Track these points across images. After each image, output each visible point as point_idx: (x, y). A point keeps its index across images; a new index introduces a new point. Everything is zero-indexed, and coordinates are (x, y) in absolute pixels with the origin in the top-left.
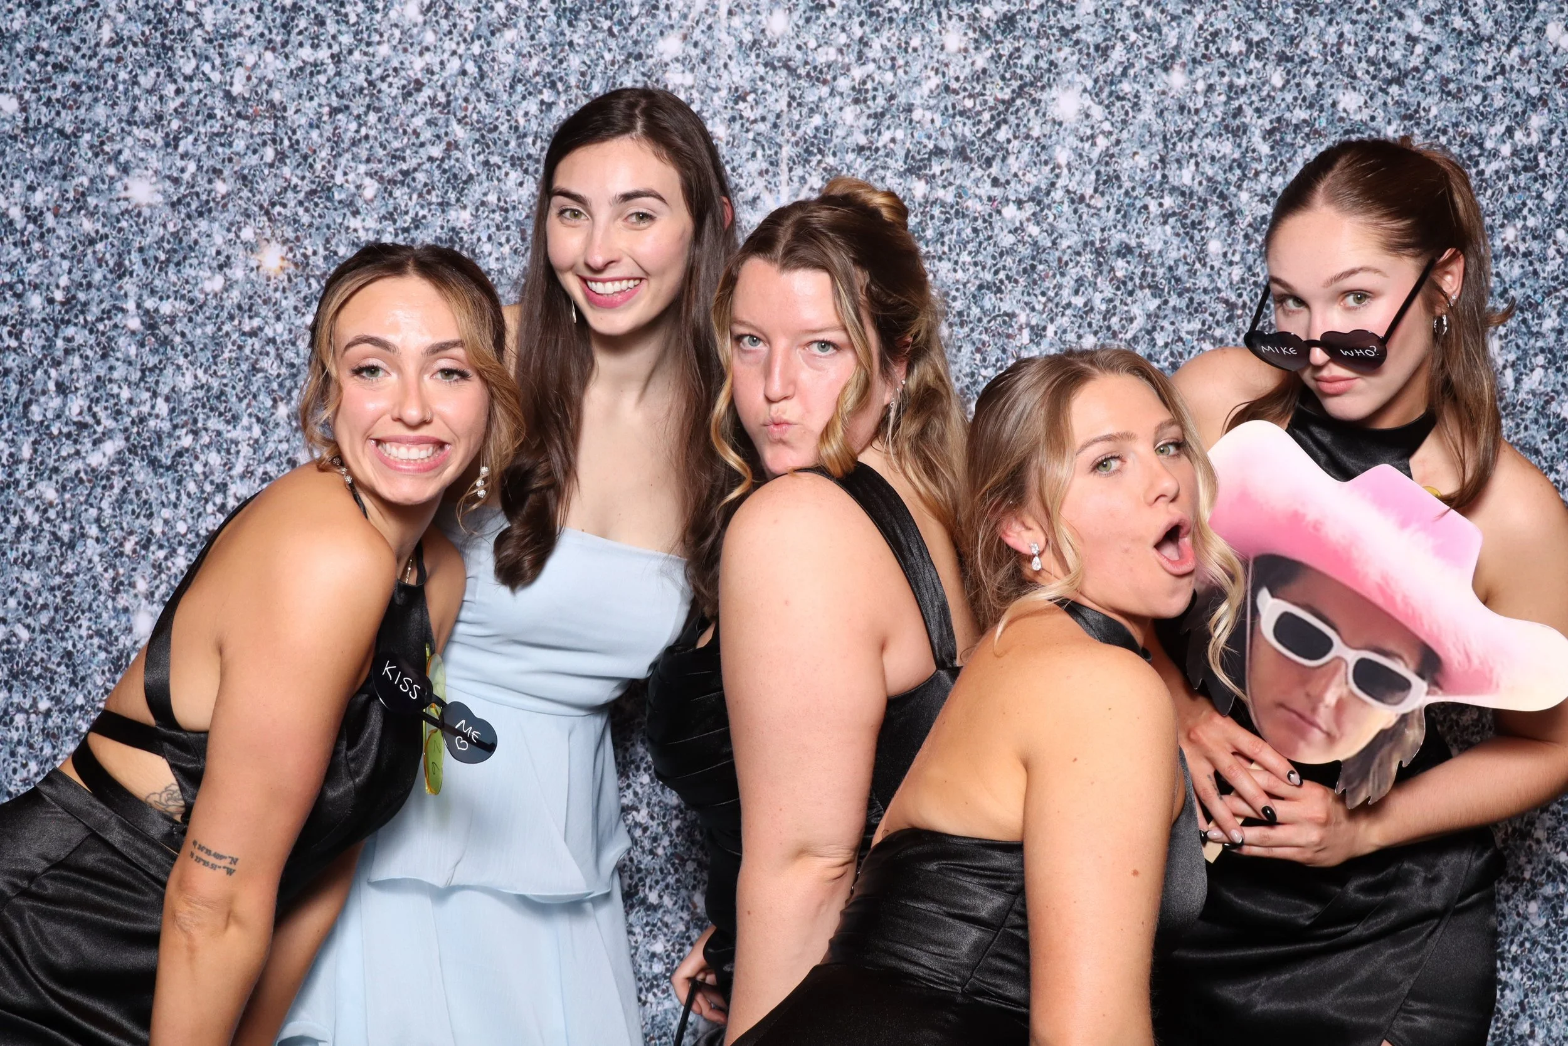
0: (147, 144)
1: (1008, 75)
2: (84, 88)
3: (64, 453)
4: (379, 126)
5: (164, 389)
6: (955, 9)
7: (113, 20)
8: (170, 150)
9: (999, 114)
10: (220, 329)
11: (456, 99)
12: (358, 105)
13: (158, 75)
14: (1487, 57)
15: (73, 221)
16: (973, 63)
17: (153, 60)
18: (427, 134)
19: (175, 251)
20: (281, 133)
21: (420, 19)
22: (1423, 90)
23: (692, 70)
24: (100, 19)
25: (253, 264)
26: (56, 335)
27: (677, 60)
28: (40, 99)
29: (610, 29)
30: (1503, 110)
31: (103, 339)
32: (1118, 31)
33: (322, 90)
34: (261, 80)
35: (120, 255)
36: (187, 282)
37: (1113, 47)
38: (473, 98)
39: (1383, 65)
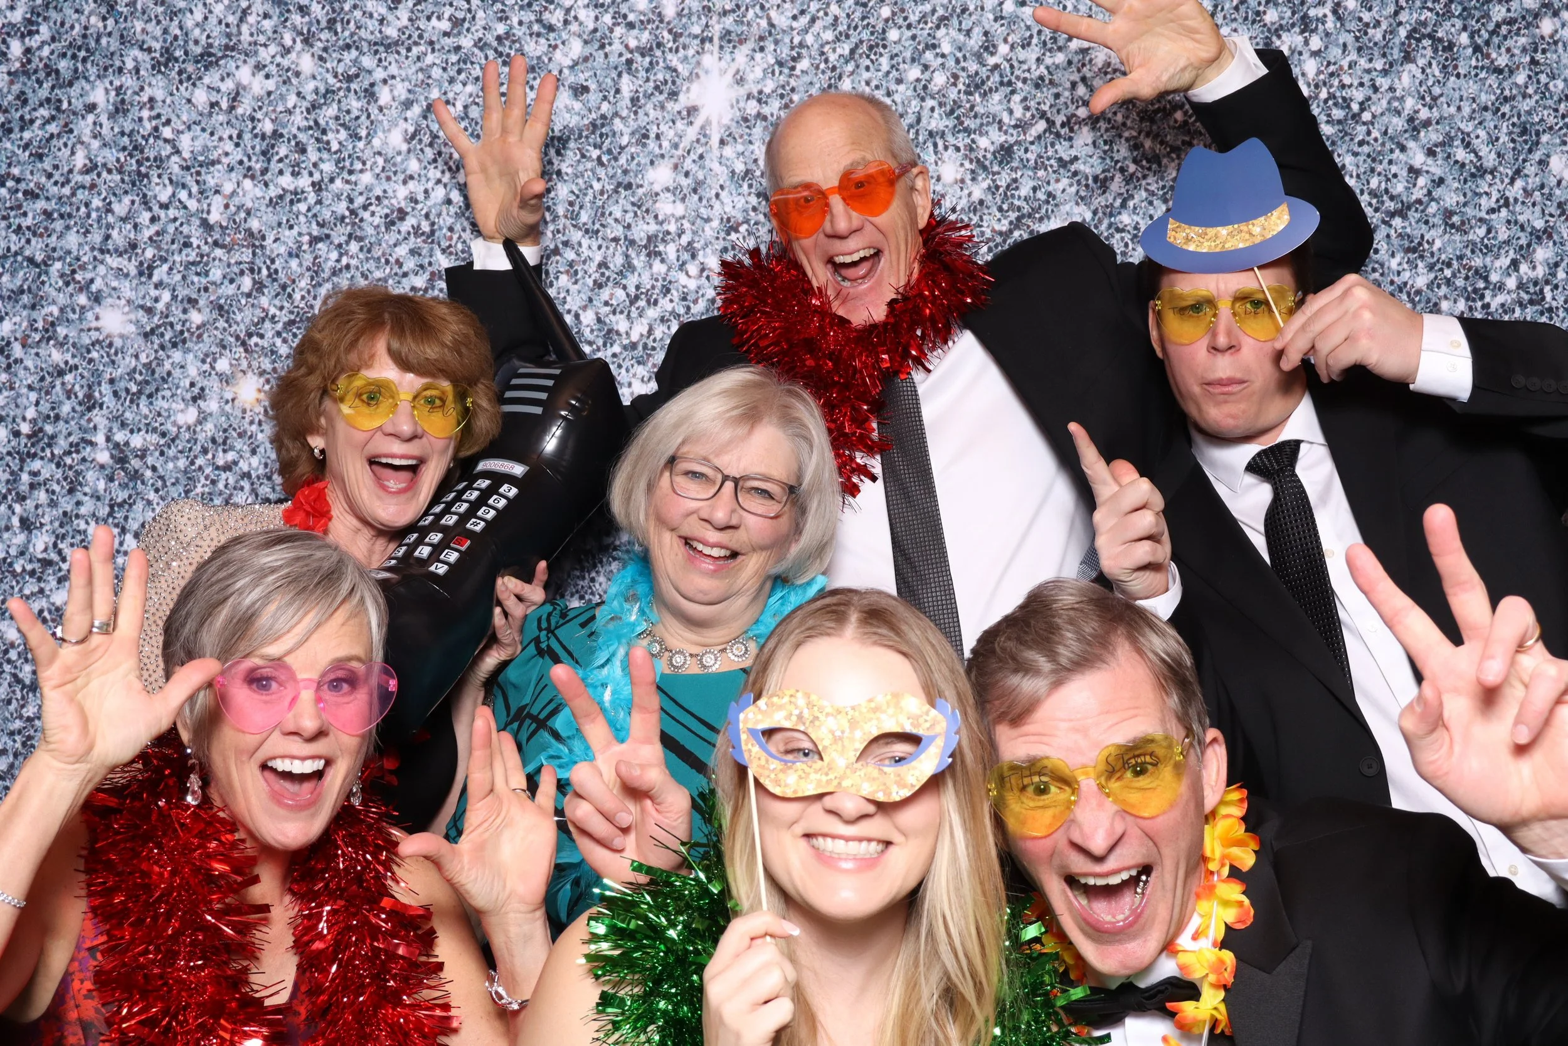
0: (120, 273)
1: (1005, 207)
2: (56, 215)
3: (27, 592)
4: (361, 256)
5: (134, 525)
6: (951, 139)
7: (88, 147)
8: (143, 279)
9: (996, 246)
10: (192, 463)
11: (441, 229)
12: (339, 234)
13: (133, 202)
14: (1491, 190)
15: (42, 352)
16: (970, 195)
17: (128, 187)
18: (410, 264)
19: (147, 382)
20: (259, 262)
21: (404, 147)
22: (1427, 222)
23: (683, 200)
24: (74, 146)
25: (228, 396)
26: (21, 469)
27: (668, 190)
28: (9, 227)
29: (599, 158)
30: (1507, 242)
31: (71, 473)
32: (1117, 162)
33: (302, 219)
34: (239, 208)
35: (90, 387)
36: (159, 415)
37: (1112, 178)
38: (458, 227)
39: (1385, 198)
